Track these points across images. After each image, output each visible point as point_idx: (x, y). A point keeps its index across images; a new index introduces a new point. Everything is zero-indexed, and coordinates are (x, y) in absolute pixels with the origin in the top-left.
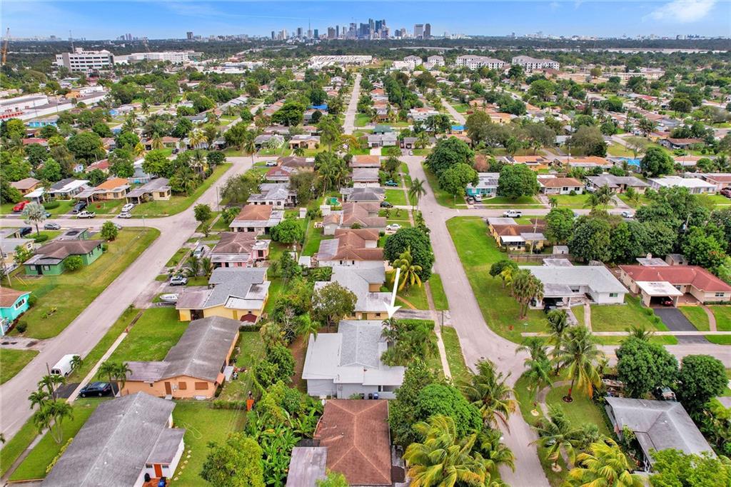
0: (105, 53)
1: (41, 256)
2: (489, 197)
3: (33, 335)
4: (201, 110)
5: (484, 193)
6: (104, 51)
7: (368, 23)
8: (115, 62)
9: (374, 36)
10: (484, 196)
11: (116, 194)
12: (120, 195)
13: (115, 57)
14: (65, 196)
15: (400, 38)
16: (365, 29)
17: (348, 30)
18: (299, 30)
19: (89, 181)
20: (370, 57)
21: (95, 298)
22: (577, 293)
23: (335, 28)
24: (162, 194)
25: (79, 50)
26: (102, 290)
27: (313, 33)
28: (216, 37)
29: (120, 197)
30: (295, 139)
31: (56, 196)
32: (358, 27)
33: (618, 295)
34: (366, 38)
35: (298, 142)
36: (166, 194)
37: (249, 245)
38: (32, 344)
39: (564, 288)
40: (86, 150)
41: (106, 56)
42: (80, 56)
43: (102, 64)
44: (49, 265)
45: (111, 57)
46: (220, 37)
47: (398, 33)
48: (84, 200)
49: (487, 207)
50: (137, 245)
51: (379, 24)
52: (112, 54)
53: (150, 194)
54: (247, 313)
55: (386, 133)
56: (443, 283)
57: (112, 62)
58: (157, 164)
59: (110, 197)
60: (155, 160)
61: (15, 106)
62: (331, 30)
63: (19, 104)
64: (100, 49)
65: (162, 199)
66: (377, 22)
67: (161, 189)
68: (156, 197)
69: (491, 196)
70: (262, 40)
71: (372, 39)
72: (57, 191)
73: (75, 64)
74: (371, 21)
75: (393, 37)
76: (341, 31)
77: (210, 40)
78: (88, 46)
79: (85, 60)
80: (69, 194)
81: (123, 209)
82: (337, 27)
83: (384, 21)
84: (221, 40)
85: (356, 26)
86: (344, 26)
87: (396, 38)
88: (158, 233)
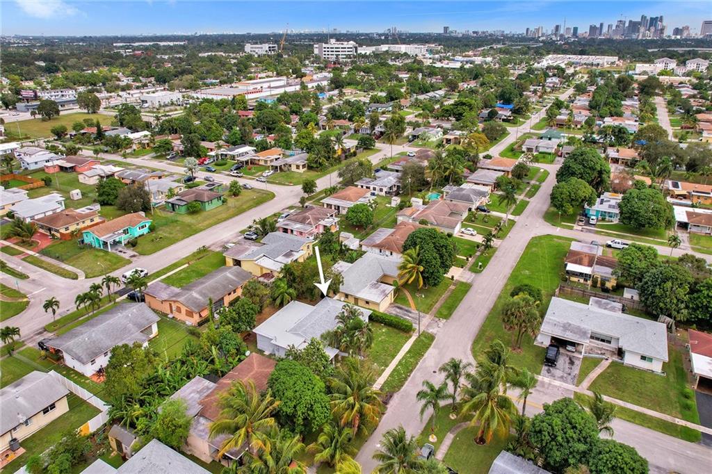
0: (352, 43)
1: (178, 197)
2: (609, 221)
3: (137, 250)
4: (392, 99)
5: (603, 216)
6: (351, 42)
7: (640, 20)
8: (359, 52)
9: (645, 34)
10: (603, 220)
11: (266, 161)
12: (269, 162)
13: (359, 48)
14: (233, 157)
15: (679, 37)
16: (634, 26)
17: (614, 28)
18: (557, 28)
19: (255, 148)
20: (615, 59)
21: (191, 235)
22: (608, 344)
23: (598, 26)
24: (298, 167)
25: (333, 41)
26: (201, 230)
27: (572, 31)
28: (471, 33)
29: (269, 164)
30: (451, 134)
31: (228, 157)
32: (627, 25)
33: (653, 361)
34: (634, 37)
35: (452, 137)
36: (301, 167)
37: (317, 219)
38: (134, 256)
39: (583, 333)
40: (268, 123)
41: (351, 46)
42: (332, 46)
43: (347, 53)
44: (179, 205)
45: (356, 48)
46: (474, 32)
47: (677, 31)
48: (242, 162)
49: (597, 232)
50: (251, 203)
51: (654, 21)
52: (357, 45)
53: (290, 166)
54: (269, 272)
55: (553, 139)
56: (467, 295)
57: (356, 52)
58: (305, 141)
59: (262, 163)
60: (303, 138)
61: (261, 85)
62: (593, 29)
63: (264, 84)
64: (348, 40)
65: (298, 171)
66: (651, 18)
67: (298, 163)
68: (294, 168)
69: (612, 222)
70: (516, 36)
71: (640, 38)
72: (229, 153)
73: (326, 53)
74: (643, 17)
75: (669, 36)
76: (605, 30)
77: (463, 35)
78: (340, 38)
79: (335, 50)
80: (236, 156)
81: (264, 174)
82: (602, 25)
83: (661, 17)
84: (475, 35)
85: (624, 24)
86: (610, 23)
87: (673, 37)
88: (274, 196)
